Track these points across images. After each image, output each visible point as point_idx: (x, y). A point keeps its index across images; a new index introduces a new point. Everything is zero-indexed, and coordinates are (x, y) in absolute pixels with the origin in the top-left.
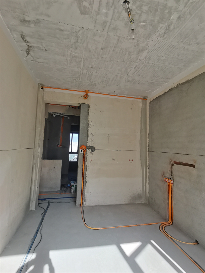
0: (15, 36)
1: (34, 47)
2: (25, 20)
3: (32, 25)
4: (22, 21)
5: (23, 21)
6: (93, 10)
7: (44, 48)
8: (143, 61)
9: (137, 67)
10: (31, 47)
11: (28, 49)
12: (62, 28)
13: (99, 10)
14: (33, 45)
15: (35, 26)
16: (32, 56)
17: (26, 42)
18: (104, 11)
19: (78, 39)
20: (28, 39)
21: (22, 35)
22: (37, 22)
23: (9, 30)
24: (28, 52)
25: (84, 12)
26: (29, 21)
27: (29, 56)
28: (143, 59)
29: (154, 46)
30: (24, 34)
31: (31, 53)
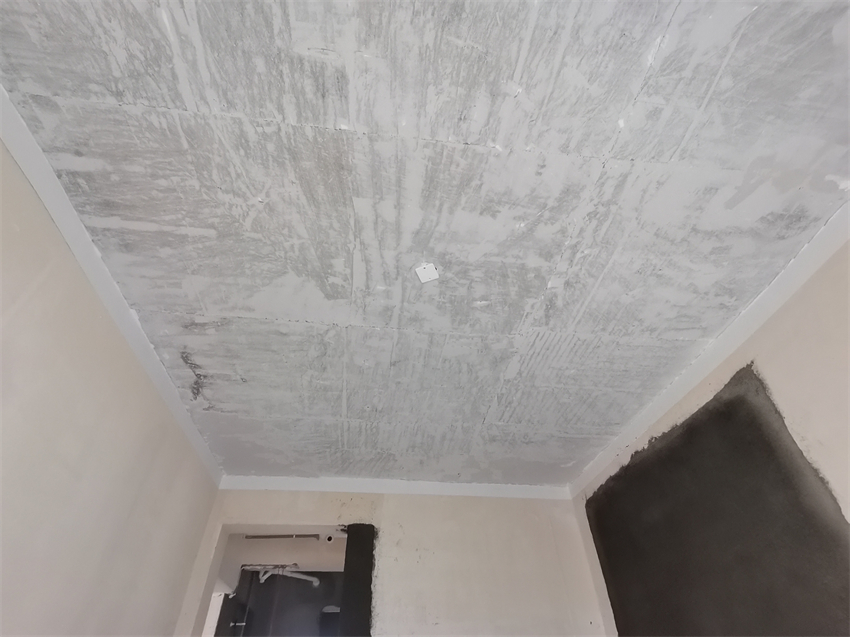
0: (166, 356)
1: (212, 377)
2: (194, 324)
3: (211, 331)
4: (186, 327)
5: (190, 326)
6: (354, 289)
7: (238, 377)
8: (516, 382)
9: (503, 400)
10: (205, 377)
11: (196, 383)
12: (284, 330)
13: (368, 287)
14: (211, 372)
15: (217, 331)
16: (205, 398)
17: (194, 366)
18: (381, 288)
19: (326, 349)
20: (197, 360)
21: (183, 353)
22: (224, 323)
23: (152, 346)
24: (198, 390)
25: (333, 294)
26: (204, 325)
27: (200, 398)
28: (515, 379)
29: (533, 345)
30: (188, 351)
31: (206, 391)
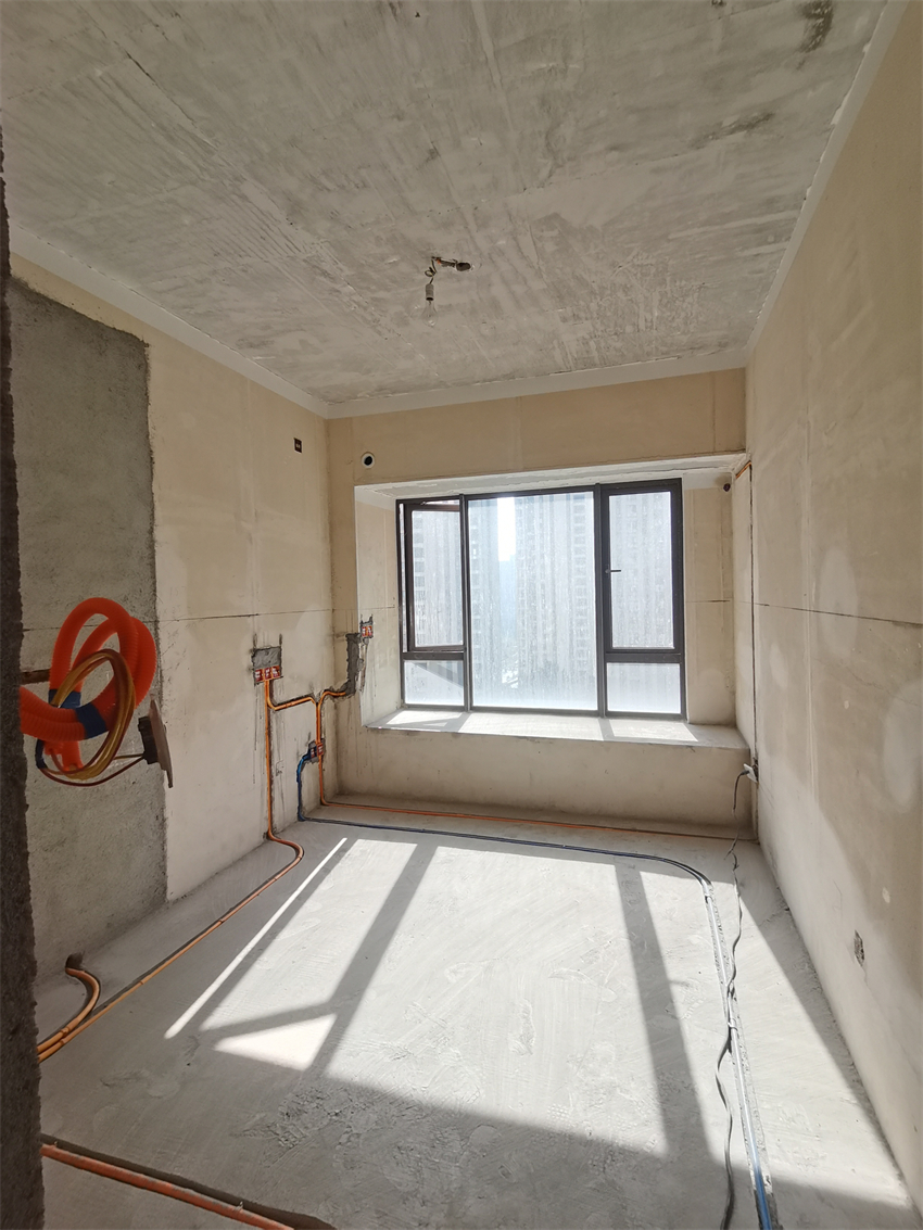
6: (529, 233)
12: (614, 155)
13: (515, 239)
19: (548, 144)
25: (552, 220)
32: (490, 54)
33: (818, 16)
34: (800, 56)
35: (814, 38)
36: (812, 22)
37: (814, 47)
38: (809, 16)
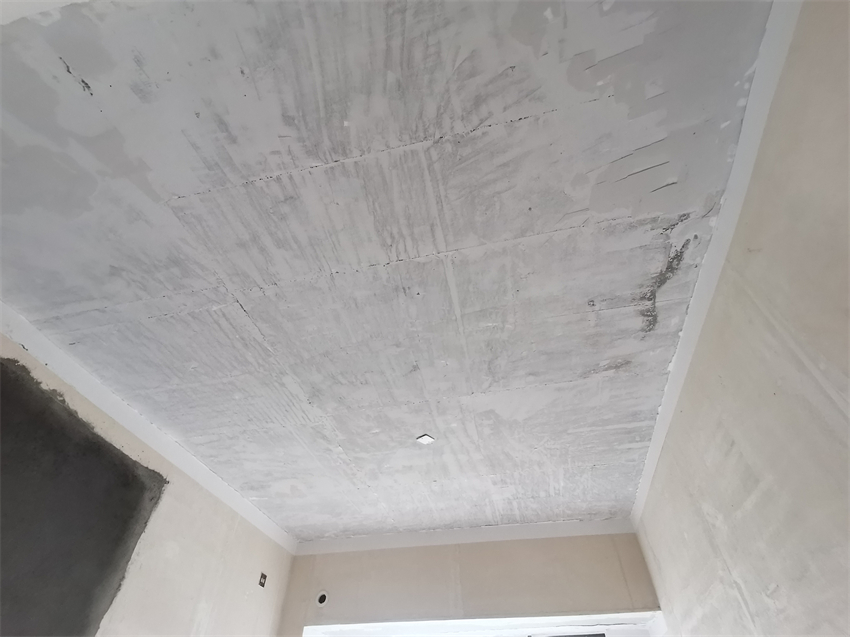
12: (531, 378)
13: (463, 424)
19: (489, 369)
32: (459, 317)
33: (649, 316)
34: (642, 334)
35: (648, 326)
36: (646, 318)
37: (650, 330)
38: (644, 315)
